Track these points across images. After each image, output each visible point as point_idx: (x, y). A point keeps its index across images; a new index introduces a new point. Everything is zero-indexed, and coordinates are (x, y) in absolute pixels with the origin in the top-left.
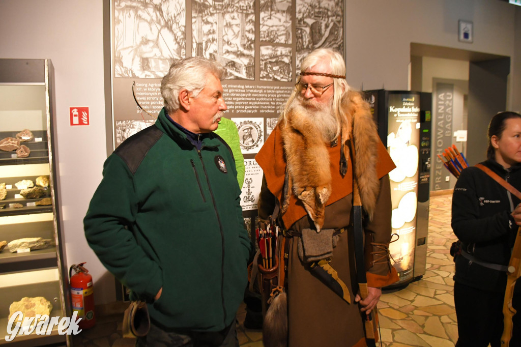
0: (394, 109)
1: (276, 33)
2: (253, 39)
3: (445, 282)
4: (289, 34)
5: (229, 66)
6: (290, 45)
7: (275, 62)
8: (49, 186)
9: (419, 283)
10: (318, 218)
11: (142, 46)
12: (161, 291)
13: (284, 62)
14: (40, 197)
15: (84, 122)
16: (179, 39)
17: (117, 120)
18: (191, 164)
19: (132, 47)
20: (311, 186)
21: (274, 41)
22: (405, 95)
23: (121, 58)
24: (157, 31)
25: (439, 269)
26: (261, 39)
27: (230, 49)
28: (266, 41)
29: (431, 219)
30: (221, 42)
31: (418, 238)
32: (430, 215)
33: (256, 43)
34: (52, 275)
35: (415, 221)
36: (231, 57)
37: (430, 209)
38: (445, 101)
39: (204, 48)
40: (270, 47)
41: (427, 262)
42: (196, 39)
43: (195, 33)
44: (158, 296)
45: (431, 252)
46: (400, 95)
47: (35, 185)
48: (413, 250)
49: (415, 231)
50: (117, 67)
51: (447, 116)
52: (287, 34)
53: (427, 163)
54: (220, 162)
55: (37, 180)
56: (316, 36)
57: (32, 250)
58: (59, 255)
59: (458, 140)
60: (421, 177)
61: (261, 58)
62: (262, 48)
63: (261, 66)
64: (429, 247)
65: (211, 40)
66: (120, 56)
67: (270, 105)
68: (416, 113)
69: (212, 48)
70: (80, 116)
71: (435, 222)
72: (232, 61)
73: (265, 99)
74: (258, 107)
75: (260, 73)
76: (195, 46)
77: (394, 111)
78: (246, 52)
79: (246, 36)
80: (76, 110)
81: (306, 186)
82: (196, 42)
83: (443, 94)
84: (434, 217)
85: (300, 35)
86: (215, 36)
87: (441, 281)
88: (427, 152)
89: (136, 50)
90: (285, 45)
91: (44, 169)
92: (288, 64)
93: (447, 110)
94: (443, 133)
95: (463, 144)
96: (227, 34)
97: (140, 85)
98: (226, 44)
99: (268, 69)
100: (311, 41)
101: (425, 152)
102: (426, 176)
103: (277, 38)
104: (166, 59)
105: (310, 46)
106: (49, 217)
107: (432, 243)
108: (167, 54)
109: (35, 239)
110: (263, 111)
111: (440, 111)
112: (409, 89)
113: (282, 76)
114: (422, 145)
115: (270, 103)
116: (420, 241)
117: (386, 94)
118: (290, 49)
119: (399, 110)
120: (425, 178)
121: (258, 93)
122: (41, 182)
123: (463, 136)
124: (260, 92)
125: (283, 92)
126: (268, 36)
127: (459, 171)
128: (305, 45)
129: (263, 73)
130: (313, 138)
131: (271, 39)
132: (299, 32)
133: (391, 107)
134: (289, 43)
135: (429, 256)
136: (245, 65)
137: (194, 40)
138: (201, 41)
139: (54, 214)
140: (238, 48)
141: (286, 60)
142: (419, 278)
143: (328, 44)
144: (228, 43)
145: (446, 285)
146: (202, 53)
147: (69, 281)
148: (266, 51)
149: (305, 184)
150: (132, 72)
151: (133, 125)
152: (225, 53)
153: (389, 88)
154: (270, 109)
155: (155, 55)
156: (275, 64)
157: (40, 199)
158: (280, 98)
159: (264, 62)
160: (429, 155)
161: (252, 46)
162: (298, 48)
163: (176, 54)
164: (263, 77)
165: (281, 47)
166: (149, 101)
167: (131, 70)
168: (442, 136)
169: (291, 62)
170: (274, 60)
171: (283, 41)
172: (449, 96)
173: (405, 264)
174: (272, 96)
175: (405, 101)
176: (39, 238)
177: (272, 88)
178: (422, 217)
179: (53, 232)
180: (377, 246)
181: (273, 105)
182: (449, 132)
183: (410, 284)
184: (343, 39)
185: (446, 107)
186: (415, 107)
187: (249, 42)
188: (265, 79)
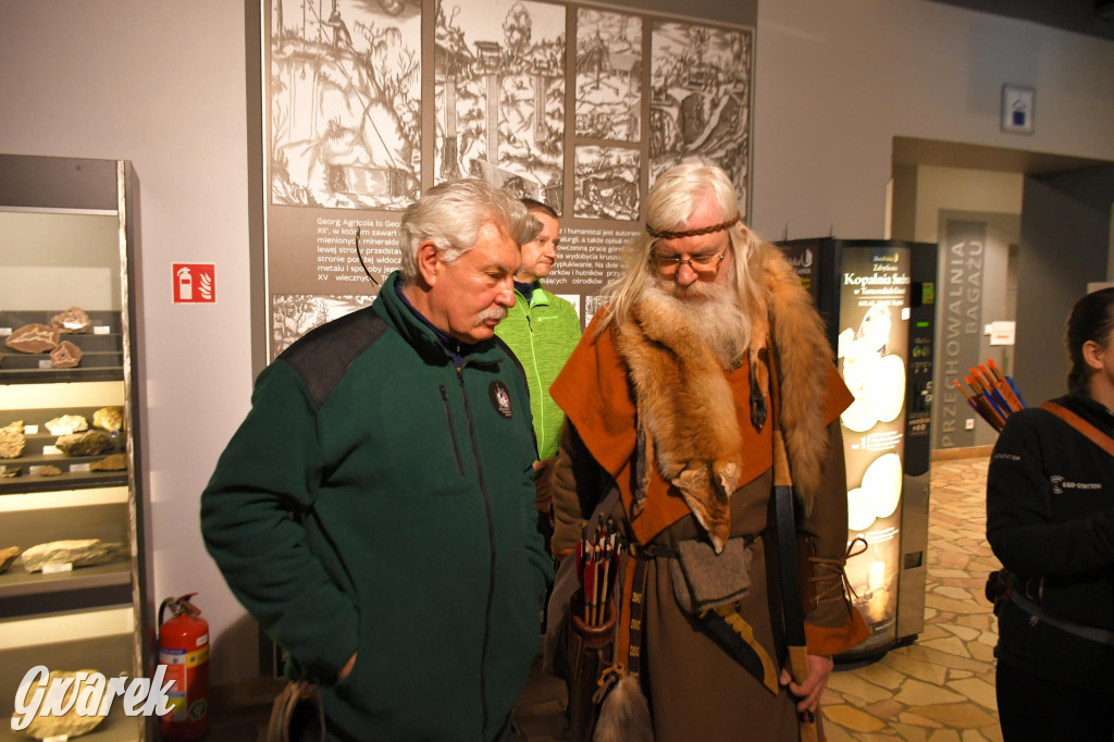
0: (853, 278)
1: (608, 119)
2: (561, 131)
3: (968, 651)
4: (636, 120)
5: (511, 186)
6: (638, 143)
7: (604, 180)
8: (121, 430)
9: (909, 651)
10: (716, 524)
11: (330, 140)
12: (353, 660)
13: (623, 180)
14: (101, 453)
15: (204, 297)
16: (407, 128)
17: (274, 294)
18: (440, 395)
19: (309, 142)
20: (701, 460)
21: (604, 135)
22: (878, 249)
23: (286, 165)
24: (363, 110)
25: (953, 621)
26: (577, 132)
27: (513, 151)
28: (587, 134)
29: (935, 510)
30: (495, 136)
31: (906, 551)
32: (932, 501)
33: (567, 140)
34: (119, 621)
35: (898, 514)
36: (515, 169)
37: (931, 487)
38: (966, 258)
39: (459, 148)
40: (596, 148)
41: (926, 604)
42: (443, 127)
43: (441, 117)
44: (347, 670)
45: (935, 582)
46: (867, 250)
47: (91, 426)
48: (896, 579)
49: (898, 536)
50: (277, 183)
51: (969, 291)
52: (631, 122)
53: (925, 393)
54: (499, 395)
55: (96, 416)
56: (691, 125)
57: (77, 566)
58: (136, 578)
59: (994, 341)
60: (911, 423)
61: (577, 171)
62: (580, 151)
63: (577, 189)
64: (930, 571)
65: (474, 131)
66: (282, 159)
67: (594, 269)
68: (901, 286)
69: (477, 148)
70: (196, 283)
71: (942, 518)
72: (517, 177)
73: (583, 257)
74: (568, 273)
75: (574, 203)
76: (440, 143)
77: (855, 282)
78: (545, 158)
79: (546, 124)
80: (186, 270)
81: (691, 459)
82: (443, 136)
83: (961, 245)
84: (940, 505)
85: (659, 124)
86: (483, 124)
87: (960, 650)
88: (926, 370)
89: (318, 147)
90: (626, 145)
91: (111, 393)
92: (633, 184)
93: (970, 278)
94: (961, 328)
95: (1004, 352)
96: (506, 120)
97: (325, 222)
98: (506, 141)
99: (592, 193)
100: (681, 135)
101: (921, 369)
102: (922, 421)
103: (611, 129)
104: (381, 169)
105: (678, 145)
106: (118, 495)
107: (938, 564)
108: (381, 159)
109: (85, 544)
110: (578, 281)
111: (954, 280)
112: (887, 236)
113: (619, 208)
114: (915, 355)
115: (594, 264)
116: (911, 560)
117: (837, 246)
118: (638, 153)
119: (863, 281)
120: (920, 424)
121: (570, 244)
122: (103, 420)
123: (1005, 334)
124: (573, 242)
125: (620, 241)
126: (591, 126)
127: (1002, 417)
128: (669, 144)
129: (580, 203)
130: (697, 359)
131: (599, 131)
132: (657, 116)
133: (847, 275)
134: (635, 140)
135: (931, 592)
136: (543, 186)
137: (439, 132)
138: (452, 134)
139: (130, 490)
140: (529, 150)
141: (629, 176)
142: (909, 640)
143: (715, 141)
144: (510, 139)
145: (972, 658)
146: (454, 158)
147: (157, 632)
148: (586, 157)
149: (687, 457)
150: (308, 194)
151: (309, 305)
152: (503, 160)
153: (843, 233)
154: (593, 277)
155: (358, 160)
156: (606, 183)
157: (101, 456)
158: (613, 254)
159: (582, 180)
160: (929, 376)
161: (559, 145)
162: (653, 151)
163: (400, 159)
164: (580, 211)
165: (618, 149)
166: (342, 255)
167: (306, 189)
168: (957, 333)
169: (639, 180)
170: (603, 176)
171: (622, 136)
172: (976, 248)
173: (877, 607)
174: (598, 249)
175: (879, 263)
176: (94, 541)
177: (599, 233)
178: (913, 507)
179: (126, 528)
180: (822, 564)
181: (600, 270)
182: (973, 324)
183: (890, 653)
184: (747, 131)
185: (968, 272)
186: (900, 276)
187: (553, 138)
188: (585, 216)
